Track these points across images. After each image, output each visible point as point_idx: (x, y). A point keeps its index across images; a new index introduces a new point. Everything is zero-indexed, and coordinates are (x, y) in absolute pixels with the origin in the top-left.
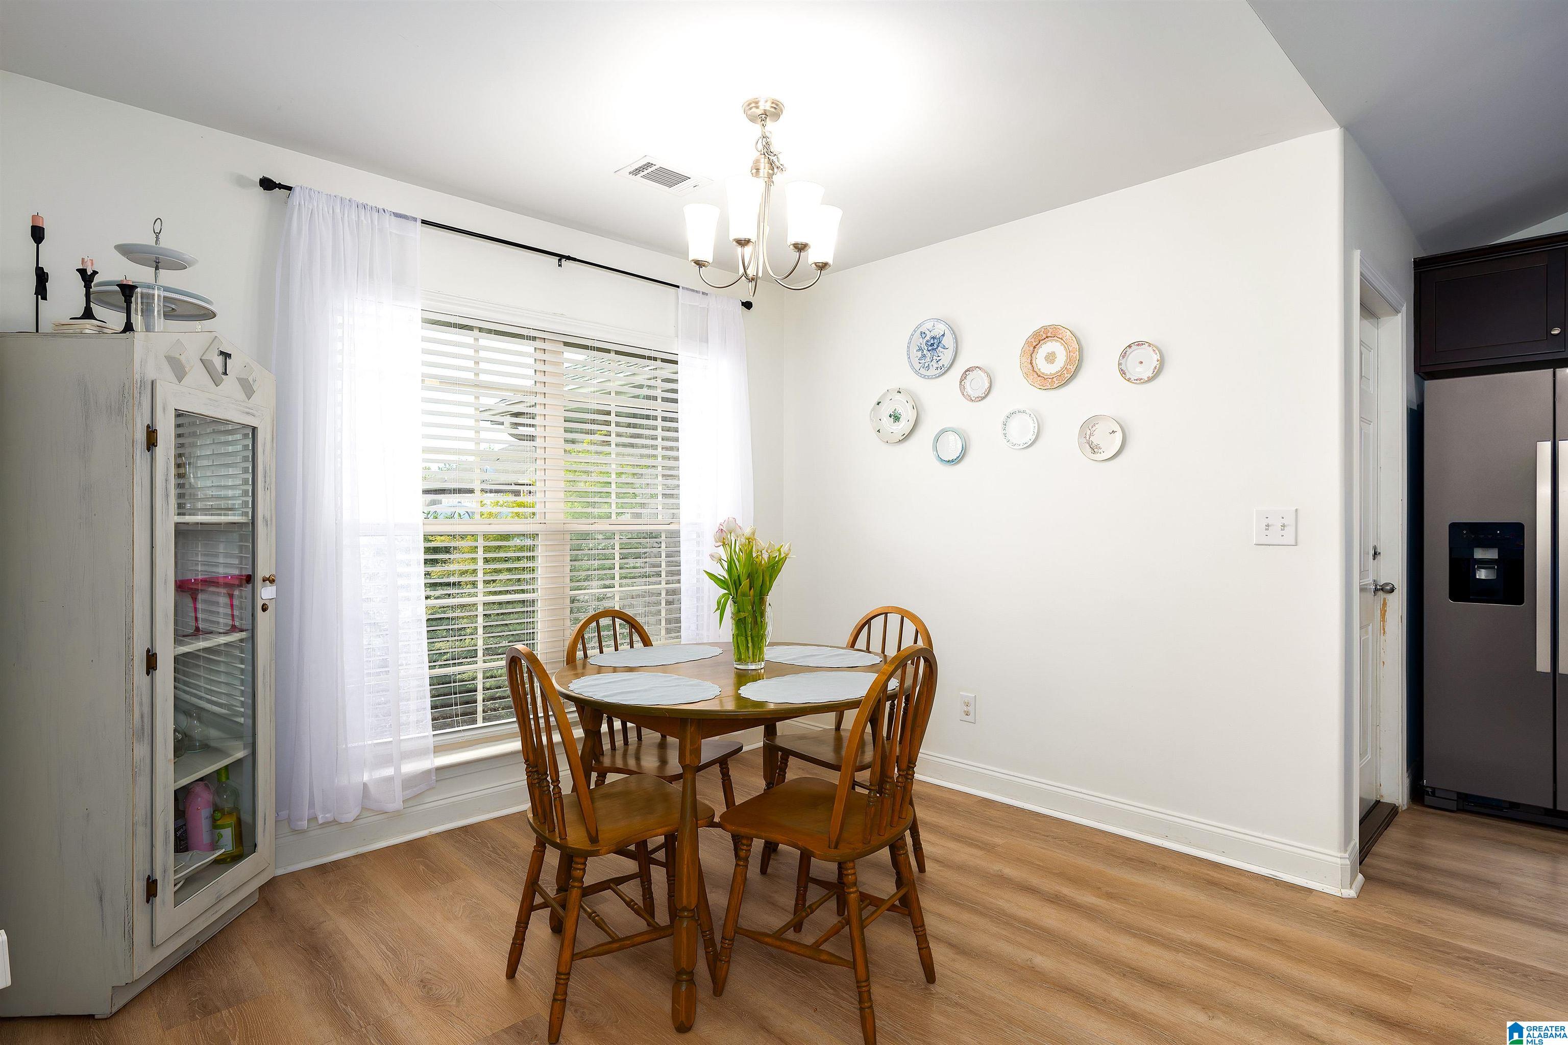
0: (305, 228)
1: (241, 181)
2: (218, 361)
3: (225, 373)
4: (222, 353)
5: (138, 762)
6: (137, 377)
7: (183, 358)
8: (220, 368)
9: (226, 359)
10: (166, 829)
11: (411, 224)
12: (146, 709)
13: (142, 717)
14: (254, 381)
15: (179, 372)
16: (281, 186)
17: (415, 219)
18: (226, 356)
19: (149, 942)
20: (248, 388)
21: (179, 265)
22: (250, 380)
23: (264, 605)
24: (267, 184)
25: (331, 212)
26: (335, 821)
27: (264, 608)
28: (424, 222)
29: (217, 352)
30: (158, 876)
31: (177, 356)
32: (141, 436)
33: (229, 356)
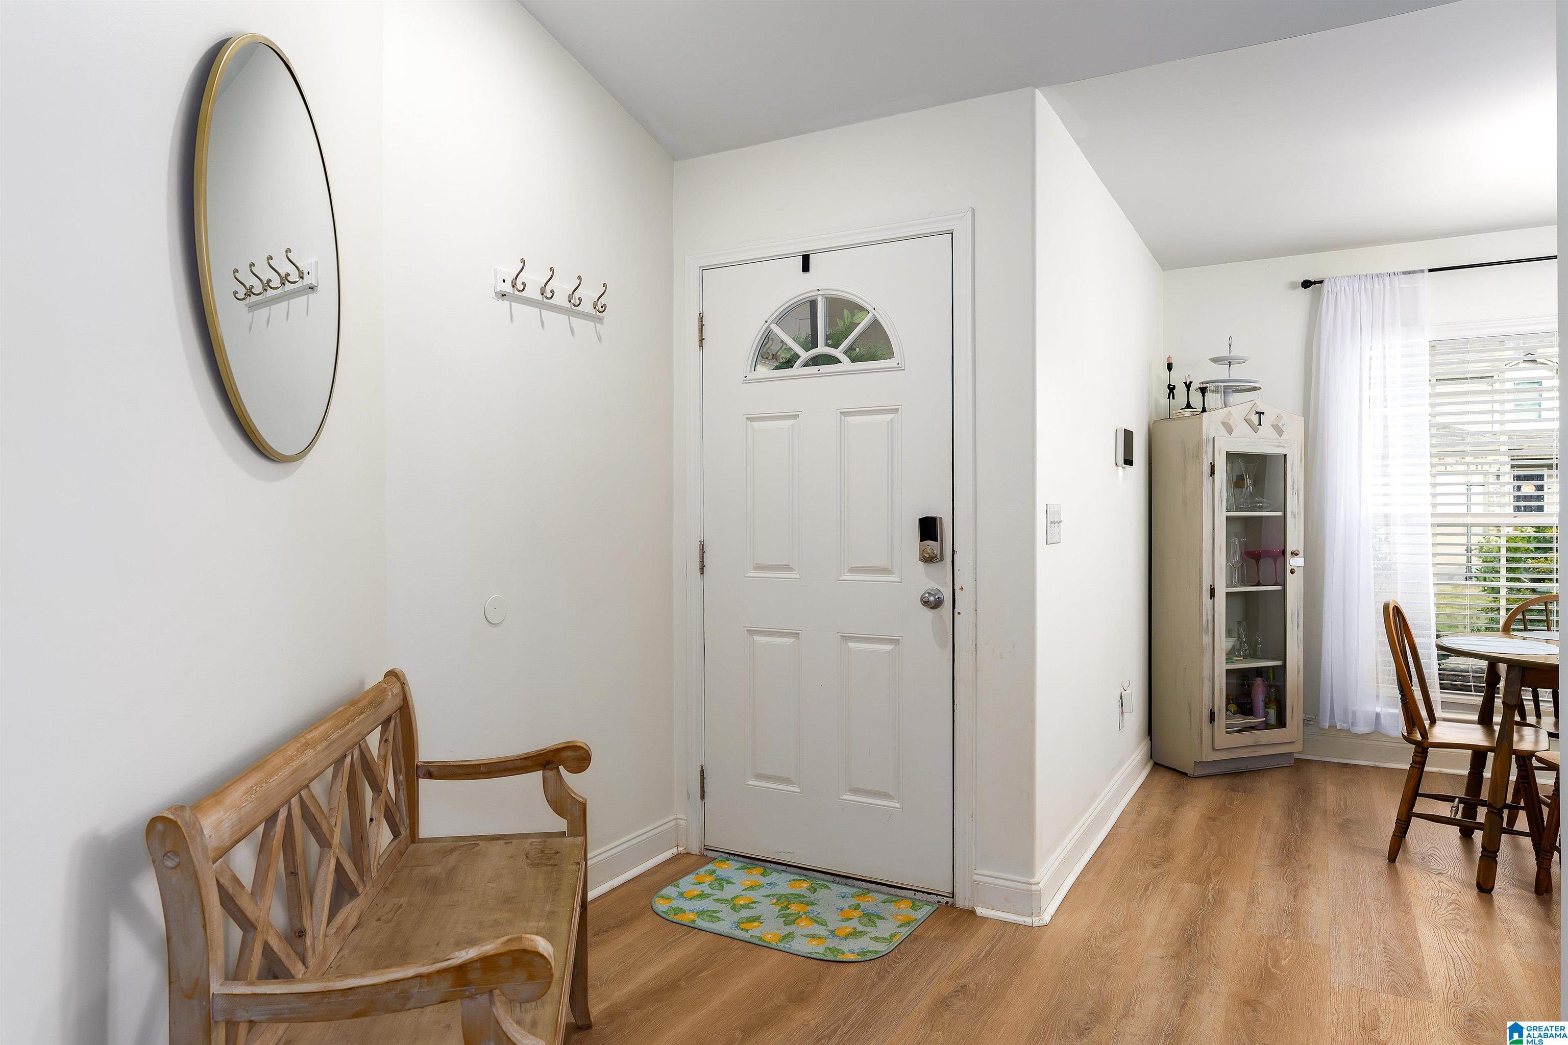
0: (1332, 308)
1: (1293, 286)
2: (1255, 419)
3: (1260, 424)
4: (1257, 413)
5: (1205, 644)
6: (1204, 437)
7: (1230, 422)
8: (1257, 423)
9: (1260, 416)
10: (1220, 687)
11: (1420, 275)
12: (1210, 618)
13: (1207, 621)
14: (1283, 425)
15: (1229, 429)
16: (1315, 283)
17: (1422, 271)
18: (1260, 414)
19: (1211, 747)
20: (1279, 431)
21: (1242, 361)
22: (1280, 425)
23: (1292, 570)
24: (1306, 284)
25: (1351, 289)
26: (1348, 730)
27: (1292, 572)
28: (1430, 271)
29: (1254, 413)
30: (1216, 711)
31: (1227, 421)
32: (1206, 469)
33: (1263, 413)
